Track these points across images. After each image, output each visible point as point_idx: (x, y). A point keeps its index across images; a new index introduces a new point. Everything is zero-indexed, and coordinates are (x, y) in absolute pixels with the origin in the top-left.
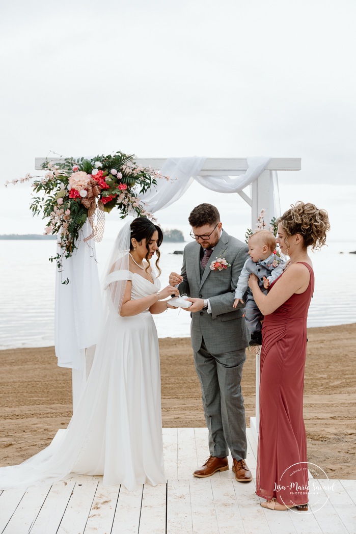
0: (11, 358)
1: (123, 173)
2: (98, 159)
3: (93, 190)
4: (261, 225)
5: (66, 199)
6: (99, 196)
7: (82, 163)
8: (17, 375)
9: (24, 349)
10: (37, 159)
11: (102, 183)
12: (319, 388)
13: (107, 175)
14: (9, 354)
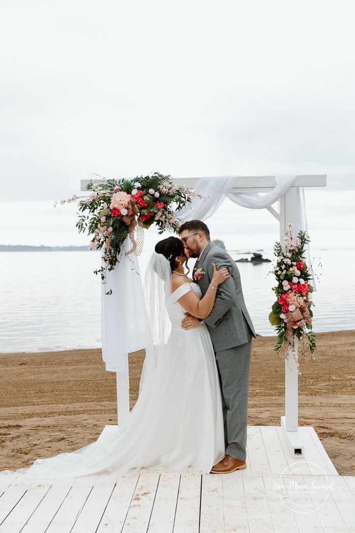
0: (67, 359)
1: (160, 193)
2: (137, 180)
3: (132, 209)
4: (289, 238)
5: (108, 217)
6: (139, 214)
7: (123, 184)
8: (72, 375)
9: (79, 350)
10: (82, 181)
11: (141, 202)
12: (348, 389)
13: (146, 195)
14: (66, 355)
